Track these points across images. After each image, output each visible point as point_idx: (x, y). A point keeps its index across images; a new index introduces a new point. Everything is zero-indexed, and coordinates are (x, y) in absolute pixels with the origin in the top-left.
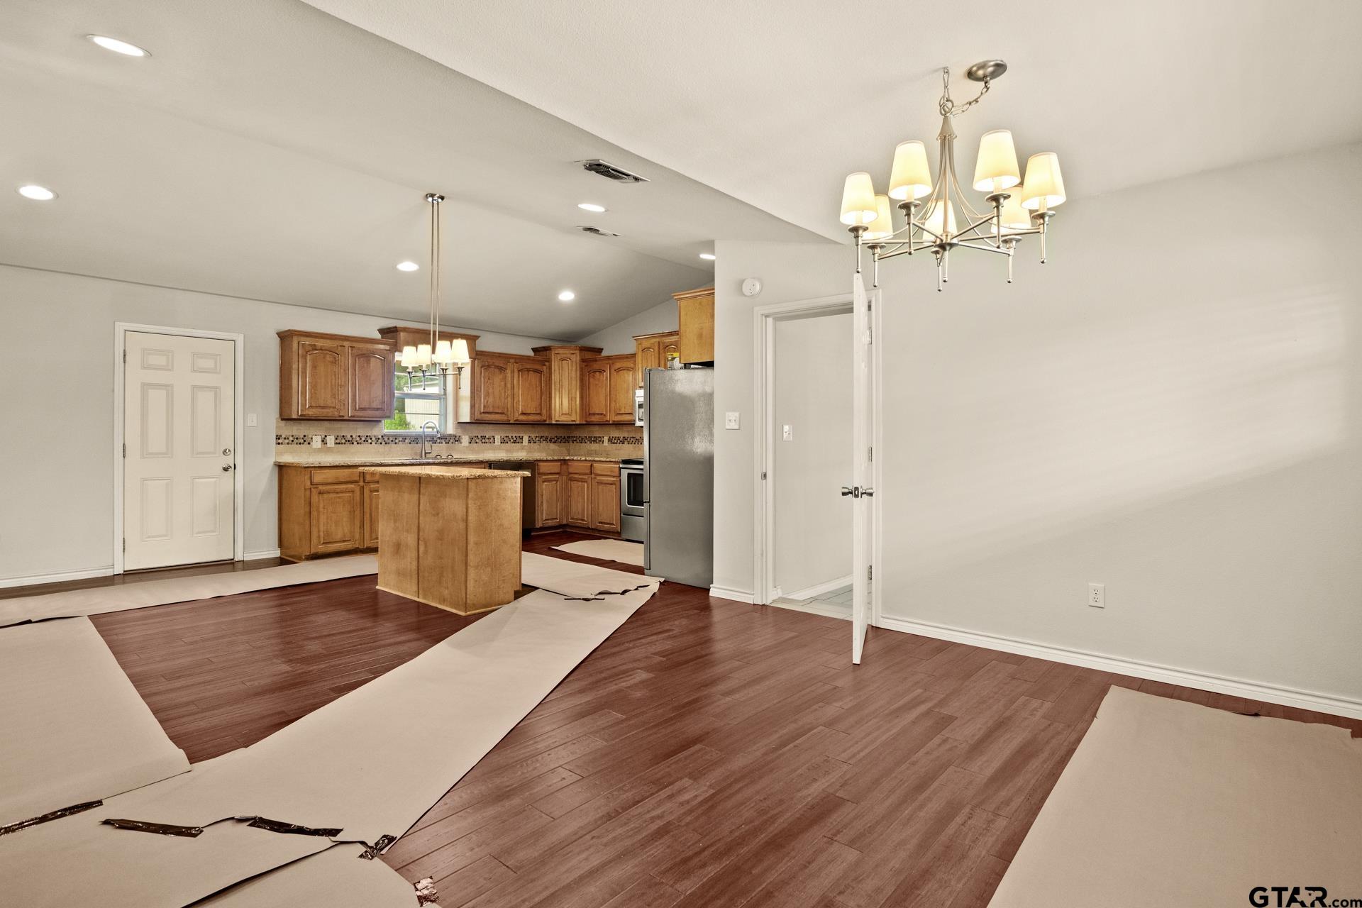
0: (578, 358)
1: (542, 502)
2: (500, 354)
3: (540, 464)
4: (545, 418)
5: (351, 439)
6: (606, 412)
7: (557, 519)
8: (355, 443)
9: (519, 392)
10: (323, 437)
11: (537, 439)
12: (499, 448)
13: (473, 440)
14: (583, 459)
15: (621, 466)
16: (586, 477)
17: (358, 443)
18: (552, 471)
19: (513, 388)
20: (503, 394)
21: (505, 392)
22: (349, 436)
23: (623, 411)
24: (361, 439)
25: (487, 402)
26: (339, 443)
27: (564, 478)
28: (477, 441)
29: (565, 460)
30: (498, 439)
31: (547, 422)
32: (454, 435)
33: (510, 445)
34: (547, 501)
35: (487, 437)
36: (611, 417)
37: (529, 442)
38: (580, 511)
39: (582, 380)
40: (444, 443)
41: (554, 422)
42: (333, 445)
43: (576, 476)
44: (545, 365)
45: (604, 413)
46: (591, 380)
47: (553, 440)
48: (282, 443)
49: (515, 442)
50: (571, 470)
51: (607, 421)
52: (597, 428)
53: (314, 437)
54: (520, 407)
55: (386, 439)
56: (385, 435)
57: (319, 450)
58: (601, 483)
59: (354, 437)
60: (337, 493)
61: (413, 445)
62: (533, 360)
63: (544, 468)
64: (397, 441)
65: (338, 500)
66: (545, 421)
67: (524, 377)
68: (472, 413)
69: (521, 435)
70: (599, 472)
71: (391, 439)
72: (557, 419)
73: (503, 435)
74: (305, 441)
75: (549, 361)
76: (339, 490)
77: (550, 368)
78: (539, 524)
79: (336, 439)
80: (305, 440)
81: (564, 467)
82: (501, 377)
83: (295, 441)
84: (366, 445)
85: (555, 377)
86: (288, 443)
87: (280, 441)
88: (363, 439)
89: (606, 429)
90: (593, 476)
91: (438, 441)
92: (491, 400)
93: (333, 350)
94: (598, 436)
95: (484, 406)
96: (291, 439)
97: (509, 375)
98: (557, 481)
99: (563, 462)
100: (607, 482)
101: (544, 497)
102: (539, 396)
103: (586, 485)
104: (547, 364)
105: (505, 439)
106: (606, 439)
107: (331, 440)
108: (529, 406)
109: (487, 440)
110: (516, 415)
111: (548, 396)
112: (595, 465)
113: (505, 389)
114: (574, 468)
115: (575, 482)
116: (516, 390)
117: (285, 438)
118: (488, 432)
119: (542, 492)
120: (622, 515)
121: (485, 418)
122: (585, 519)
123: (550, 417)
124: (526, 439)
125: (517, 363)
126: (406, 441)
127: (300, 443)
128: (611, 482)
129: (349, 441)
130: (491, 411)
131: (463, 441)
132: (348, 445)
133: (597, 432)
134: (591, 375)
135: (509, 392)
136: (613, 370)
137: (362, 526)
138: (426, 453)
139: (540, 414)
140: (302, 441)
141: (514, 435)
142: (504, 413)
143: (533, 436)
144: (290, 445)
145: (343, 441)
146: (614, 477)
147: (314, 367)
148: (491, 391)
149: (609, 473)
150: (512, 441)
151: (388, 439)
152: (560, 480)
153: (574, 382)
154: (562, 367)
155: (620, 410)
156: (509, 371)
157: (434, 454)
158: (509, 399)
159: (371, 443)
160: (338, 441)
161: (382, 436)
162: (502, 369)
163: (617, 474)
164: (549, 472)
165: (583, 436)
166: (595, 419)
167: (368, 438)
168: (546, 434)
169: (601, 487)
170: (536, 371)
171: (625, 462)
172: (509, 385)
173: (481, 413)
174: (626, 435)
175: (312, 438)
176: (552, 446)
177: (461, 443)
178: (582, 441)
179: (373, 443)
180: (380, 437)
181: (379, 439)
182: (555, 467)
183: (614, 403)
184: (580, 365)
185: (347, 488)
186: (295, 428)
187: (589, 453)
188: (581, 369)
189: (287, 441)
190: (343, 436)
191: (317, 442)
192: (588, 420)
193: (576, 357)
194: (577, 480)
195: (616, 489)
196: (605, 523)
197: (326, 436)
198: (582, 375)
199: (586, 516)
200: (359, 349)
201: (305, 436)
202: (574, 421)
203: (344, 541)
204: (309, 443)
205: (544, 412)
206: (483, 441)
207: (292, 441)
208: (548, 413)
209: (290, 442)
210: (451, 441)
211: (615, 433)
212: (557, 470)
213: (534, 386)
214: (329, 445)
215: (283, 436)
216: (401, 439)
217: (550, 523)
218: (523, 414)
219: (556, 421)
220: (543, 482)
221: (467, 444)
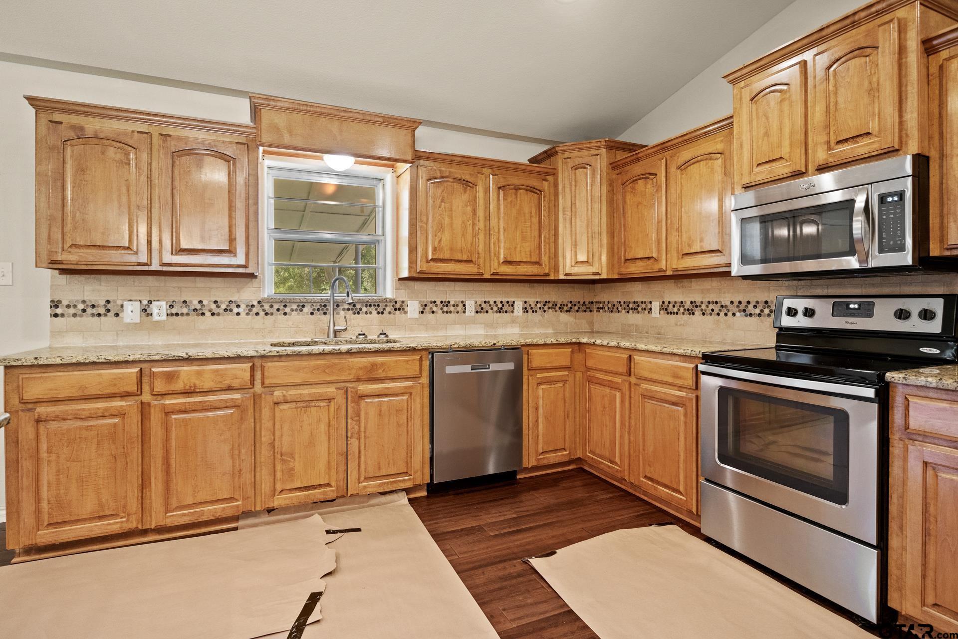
0: (605, 163)
1: (537, 421)
2: (464, 157)
3: (534, 351)
4: (547, 271)
5: (198, 307)
6: (659, 252)
7: (564, 449)
8: (208, 314)
9: (499, 223)
10: (145, 302)
11: (539, 305)
12: (473, 322)
13: (427, 309)
14: (613, 344)
15: (702, 367)
16: (618, 380)
17: (213, 314)
18: (556, 364)
19: (488, 218)
20: (470, 229)
21: (474, 224)
22: (195, 302)
23: (696, 248)
24: (218, 307)
25: (440, 241)
26: (177, 315)
27: (579, 375)
28: (435, 309)
29: (579, 344)
30: (471, 305)
31: (552, 277)
32: (391, 301)
33: (492, 316)
34: (546, 419)
35: (452, 303)
36: (671, 263)
37: (526, 310)
38: (608, 444)
39: (611, 202)
40: (375, 312)
41: (562, 277)
42: (164, 317)
43: (600, 376)
44: (546, 180)
45: (654, 255)
46: (629, 196)
47: (565, 308)
48: (63, 315)
49: (500, 311)
50: (590, 363)
51: (660, 270)
52: (638, 286)
53: (125, 303)
54: (502, 251)
55: (267, 307)
56: (264, 299)
57: (135, 328)
58: (652, 398)
59: (205, 302)
60: (83, 419)
61: (318, 316)
62: (525, 171)
63: (538, 358)
64: (287, 310)
65: (84, 434)
66: (547, 275)
67: (509, 199)
68: (412, 262)
69: (511, 300)
70: (647, 374)
71: (276, 306)
72: (568, 271)
73: (480, 300)
74: (108, 311)
75: (554, 173)
76: (85, 414)
77: (556, 185)
78: (529, 461)
79: (171, 306)
80: (110, 310)
81: (579, 356)
82: (465, 197)
83: (90, 311)
84: (230, 318)
85: (564, 201)
86: (75, 315)
87: (59, 311)
88: (223, 306)
89: (657, 286)
90: (633, 380)
91: (364, 309)
92: (446, 237)
93: (122, 139)
94: (640, 300)
95: (435, 249)
96: (81, 306)
97: (480, 194)
98: (565, 382)
99: (576, 347)
100: (663, 396)
101: (541, 411)
102: (536, 233)
103: (618, 395)
104: (550, 178)
105: (484, 305)
106: (656, 306)
107: (159, 310)
108: (518, 249)
109: (452, 309)
110: (495, 264)
111: (552, 232)
112: (637, 358)
113: (474, 219)
114: (596, 359)
115: (597, 387)
116: (494, 221)
117: (68, 306)
118: (453, 293)
119: (537, 404)
120: (702, 481)
121: (435, 270)
122: (617, 460)
123: (556, 269)
124: (519, 306)
125: (496, 175)
126: (305, 310)
127: (99, 315)
128: (673, 399)
129: (195, 310)
130: (447, 256)
131: (409, 309)
132: (193, 317)
133: (637, 293)
134: (629, 189)
135: (481, 225)
136: (673, 169)
137: (144, 485)
138: (335, 332)
139: (538, 263)
140: (102, 311)
141: (498, 300)
142: (471, 261)
143: (532, 301)
144: (78, 318)
145: (185, 311)
146: (680, 388)
147: (81, 170)
148: (446, 221)
149: (669, 379)
150: (495, 309)
151: (272, 306)
152: (571, 380)
153: (597, 206)
154: (576, 181)
155: (690, 246)
156: (480, 189)
157: (351, 335)
158: (481, 236)
159: (238, 314)
160: (174, 311)
161: (259, 302)
162: (467, 184)
163: (690, 382)
164: (548, 365)
165: (614, 300)
166: (635, 269)
167: (233, 306)
168: (553, 298)
169: (650, 405)
170: (532, 190)
171: (708, 358)
172: (480, 213)
173: (428, 262)
174: (698, 299)
175: (122, 306)
176: (564, 317)
177: (406, 313)
178: (613, 308)
179: (243, 315)
180: (255, 303)
181: (253, 306)
182: (563, 357)
183: (675, 233)
184: (608, 174)
185: (106, 409)
186: (88, 288)
187: (625, 333)
188: (611, 184)
189: (72, 311)
190: (185, 302)
191: (131, 312)
192: (624, 270)
193: (601, 161)
194: (602, 383)
195: (686, 415)
196: (659, 483)
197: (150, 302)
198: (612, 191)
199: (617, 454)
200: (179, 138)
201: (108, 302)
202: (598, 274)
203: (101, 518)
204: (117, 315)
205: (545, 259)
206: (445, 309)
207: (84, 311)
208: (553, 262)
209: (80, 312)
210: (388, 309)
211: (675, 294)
212: (565, 362)
213: (528, 216)
214: (155, 317)
215: (65, 303)
216: (295, 307)
217: (552, 458)
218: (507, 262)
219: (566, 275)
220: (539, 384)
221: (416, 315)
